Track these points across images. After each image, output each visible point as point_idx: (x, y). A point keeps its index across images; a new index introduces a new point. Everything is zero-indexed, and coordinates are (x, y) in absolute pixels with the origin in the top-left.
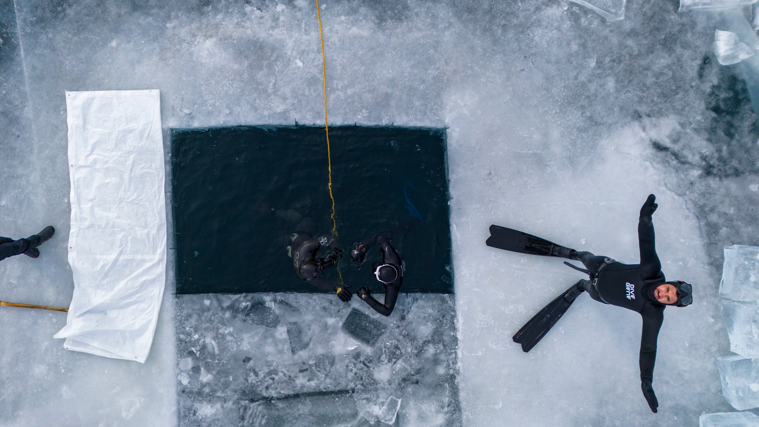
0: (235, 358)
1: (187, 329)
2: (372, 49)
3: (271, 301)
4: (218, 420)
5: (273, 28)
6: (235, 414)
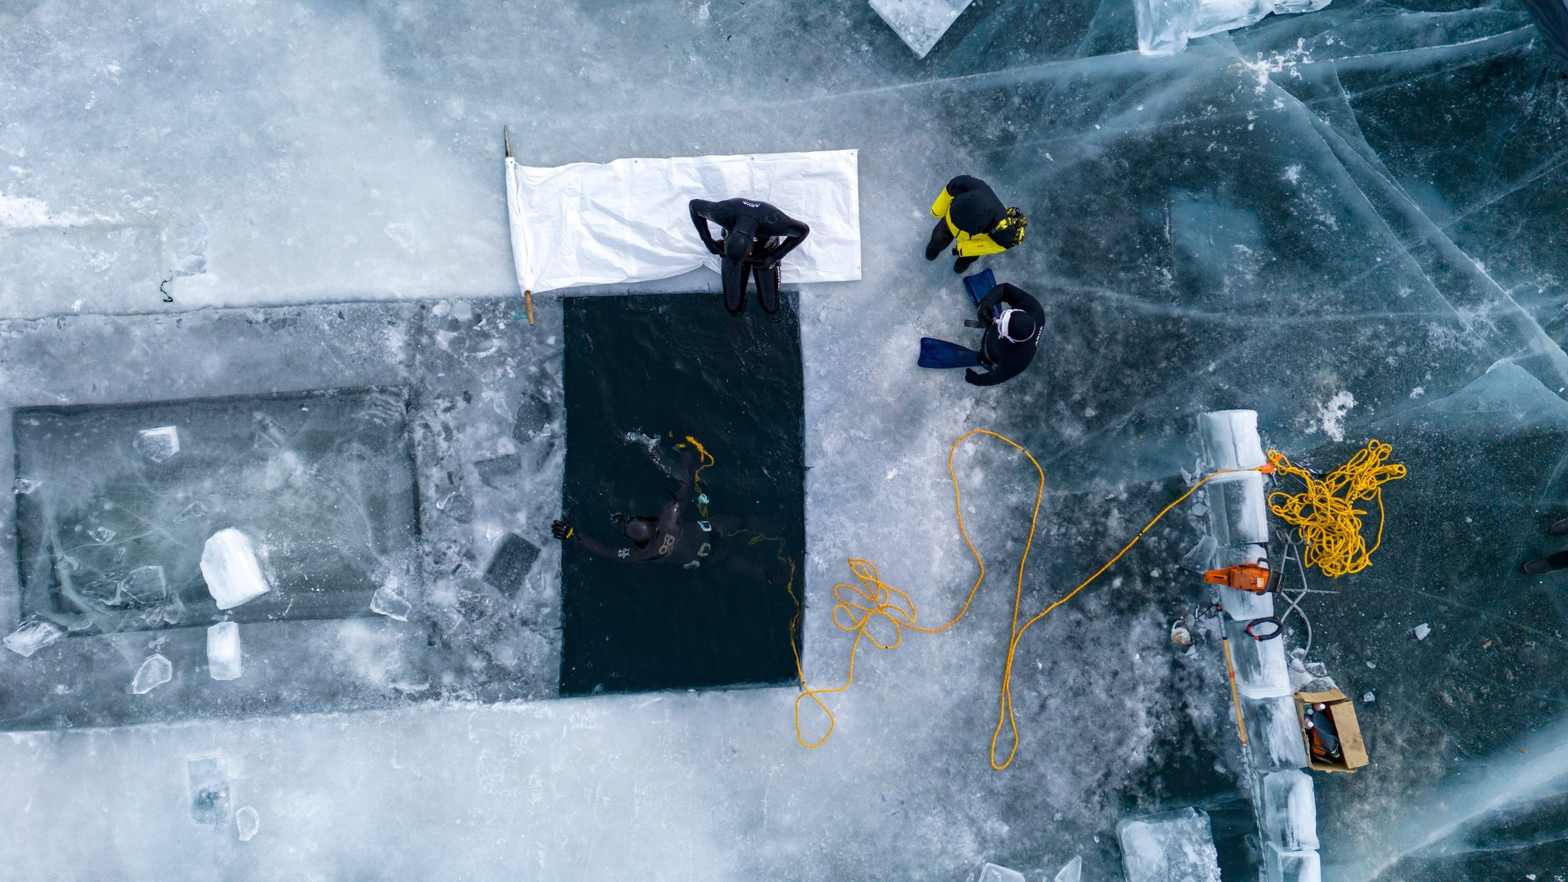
0: (471, 380)
2: (914, 579)
5: (941, 437)
6: (389, 380)
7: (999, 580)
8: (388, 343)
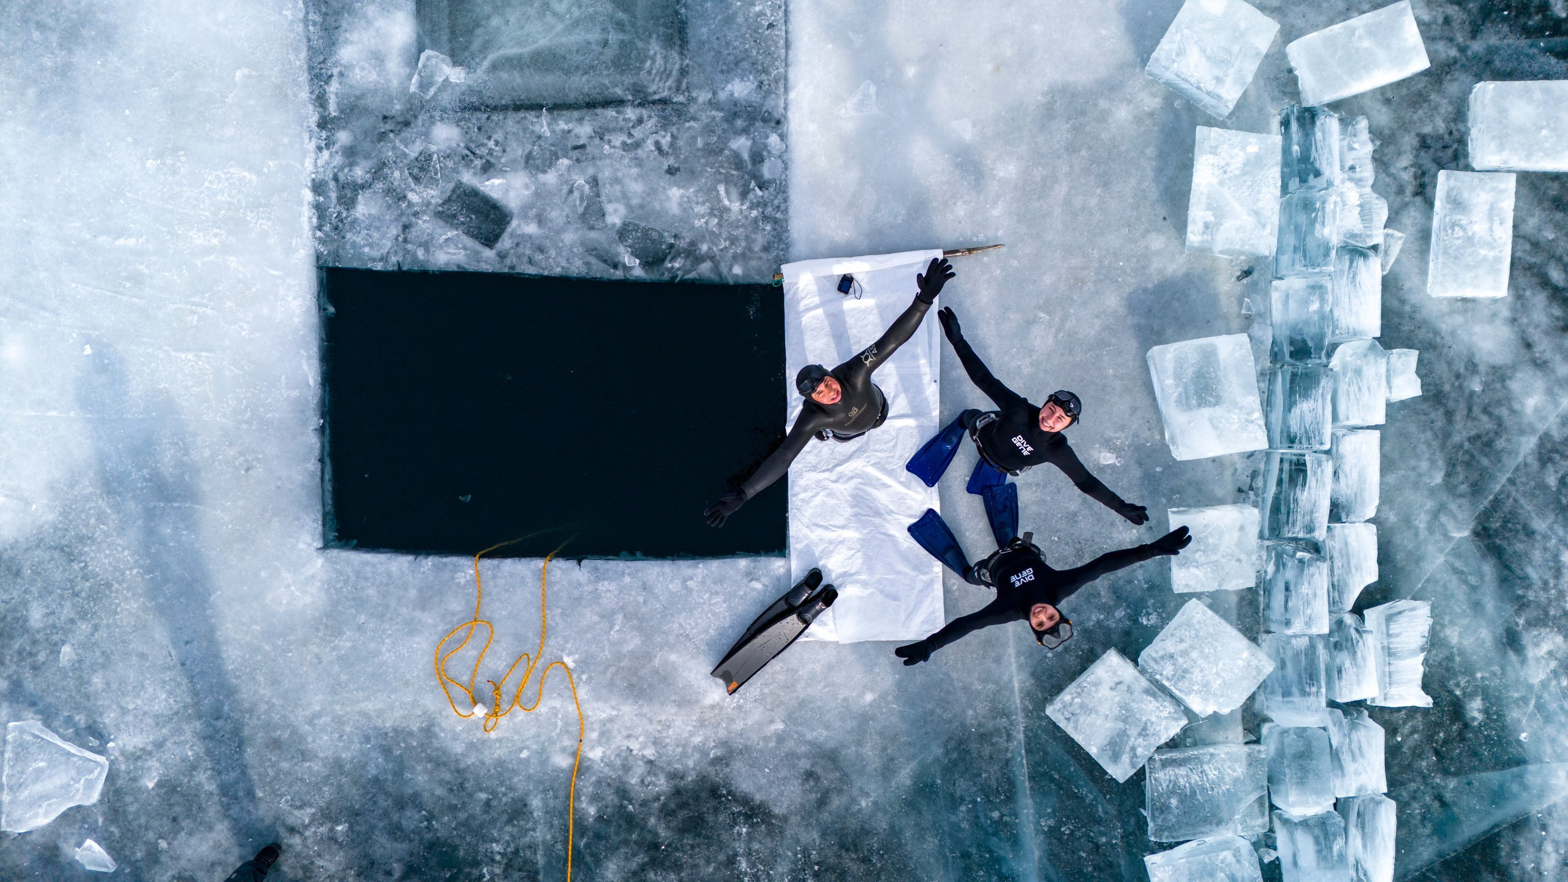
0: (693, 175)
1: (768, 228)
3: (631, 268)
4: (722, 72)
5: (611, 720)
7: (441, 783)
8: (737, 80)
